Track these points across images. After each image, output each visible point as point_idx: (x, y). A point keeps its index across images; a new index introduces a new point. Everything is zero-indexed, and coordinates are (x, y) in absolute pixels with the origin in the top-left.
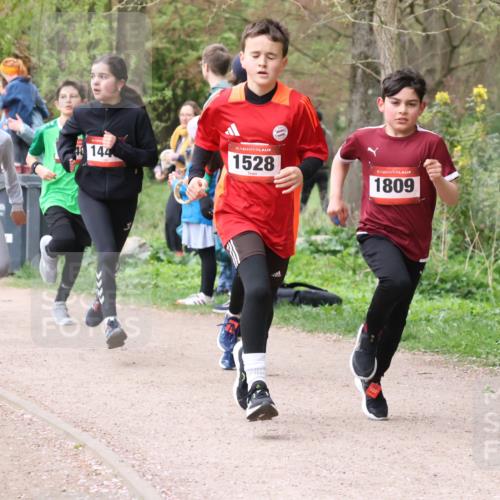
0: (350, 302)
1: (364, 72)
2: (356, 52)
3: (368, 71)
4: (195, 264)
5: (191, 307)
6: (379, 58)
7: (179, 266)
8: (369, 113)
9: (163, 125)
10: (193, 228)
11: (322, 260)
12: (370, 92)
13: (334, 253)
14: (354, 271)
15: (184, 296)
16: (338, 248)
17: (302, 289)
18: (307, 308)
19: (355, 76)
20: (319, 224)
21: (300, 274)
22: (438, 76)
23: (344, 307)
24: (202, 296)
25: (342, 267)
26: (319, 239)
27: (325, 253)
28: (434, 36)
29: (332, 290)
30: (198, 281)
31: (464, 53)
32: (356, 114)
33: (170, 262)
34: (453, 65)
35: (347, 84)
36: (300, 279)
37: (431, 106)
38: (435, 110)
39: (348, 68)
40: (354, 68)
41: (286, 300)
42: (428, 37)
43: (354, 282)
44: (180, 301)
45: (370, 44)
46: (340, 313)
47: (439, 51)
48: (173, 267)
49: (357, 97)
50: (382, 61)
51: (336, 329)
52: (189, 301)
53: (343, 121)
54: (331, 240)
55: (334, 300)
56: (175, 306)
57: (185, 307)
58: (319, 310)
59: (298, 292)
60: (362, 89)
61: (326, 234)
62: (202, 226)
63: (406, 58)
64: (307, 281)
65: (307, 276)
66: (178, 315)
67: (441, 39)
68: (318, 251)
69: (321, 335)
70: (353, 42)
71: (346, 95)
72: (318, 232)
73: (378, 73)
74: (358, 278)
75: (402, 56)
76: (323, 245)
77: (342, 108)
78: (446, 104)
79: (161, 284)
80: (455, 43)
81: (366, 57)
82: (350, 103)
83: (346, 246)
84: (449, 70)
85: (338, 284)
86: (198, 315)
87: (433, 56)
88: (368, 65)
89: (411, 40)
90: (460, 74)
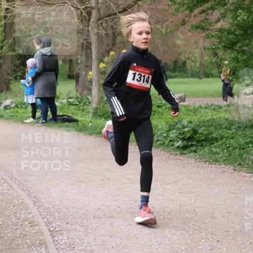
0: (81, 121)
1: (86, 45)
2: (84, 38)
3: (88, 44)
4: (30, 109)
5: (28, 123)
6: (91, 40)
7: (24, 110)
8: (88, 59)
9: (19, 62)
10: (29, 97)
11: (72, 107)
12: (88, 51)
13: (76, 105)
14: (83, 112)
15: (26, 119)
16: (78, 103)
17: (65, 117)
18: (67, 123)
19: (83, 46)
20: (71, 96)
21: (65, 112)
22: (110, 47)
23: (80, 123)
24: (32, 119)
25: (79, 110)
26: (71, 100)
27: (73, 105)
28: (109, 33)
29: (75, 117)
30: (31, 114)
31: (119, 39)
32: (84, 59)
33: (21, 108)
34: (115, 43)
35: (80, 49)
36: (65, 114)
37: (108, 56)
38: (110, 57)
39: (81, 44)
40: (83, 43)
41: (60, 121)
42: (107, 34)
43: (82, 115)
44: (25, 121)
45: (88, 35)
46: (78, 125)
47: (110, 38)
48: (22, 109)
49: (84, 53)
50: (92, 41)
51: (77, 130)
52: (28, 121)
53: (79, 61)
54: (75, 101)
55: (76, 121)
56: (23, 123)
57: (26, 123)
58: (71, 124)
59: (64, 118)
60: (85, 51)
61: (73, 98)
62: (32, 96)
63: (100, 40)
64: (67, 114)
65: (67, 113)
66: (24, 125)
67: (111, 35)
68: (71, 104)
69: (72, 132)
70: (83, 35)
71: (80, 53)
72: (71, 98)
73: (91, 45)
74: (84, 113)
75: (98, 40)
76: (72, 102)
77: (79, 57)
78: (113, 56)
79: (18, 115)
80: (116, 36)
81: (87, 40)
82: (81, 55)
83: (80, 103)
84: (114, 45)
85: (78, 115)
86: (31, 126)
87: (109, 40)
88: (87, 43)
89: (101, 35)
90: (118, 46)
